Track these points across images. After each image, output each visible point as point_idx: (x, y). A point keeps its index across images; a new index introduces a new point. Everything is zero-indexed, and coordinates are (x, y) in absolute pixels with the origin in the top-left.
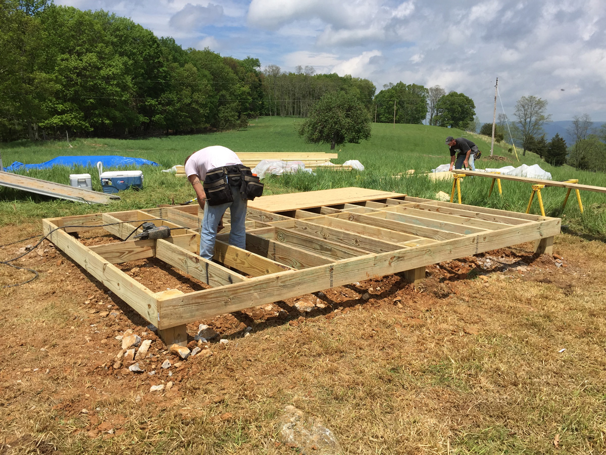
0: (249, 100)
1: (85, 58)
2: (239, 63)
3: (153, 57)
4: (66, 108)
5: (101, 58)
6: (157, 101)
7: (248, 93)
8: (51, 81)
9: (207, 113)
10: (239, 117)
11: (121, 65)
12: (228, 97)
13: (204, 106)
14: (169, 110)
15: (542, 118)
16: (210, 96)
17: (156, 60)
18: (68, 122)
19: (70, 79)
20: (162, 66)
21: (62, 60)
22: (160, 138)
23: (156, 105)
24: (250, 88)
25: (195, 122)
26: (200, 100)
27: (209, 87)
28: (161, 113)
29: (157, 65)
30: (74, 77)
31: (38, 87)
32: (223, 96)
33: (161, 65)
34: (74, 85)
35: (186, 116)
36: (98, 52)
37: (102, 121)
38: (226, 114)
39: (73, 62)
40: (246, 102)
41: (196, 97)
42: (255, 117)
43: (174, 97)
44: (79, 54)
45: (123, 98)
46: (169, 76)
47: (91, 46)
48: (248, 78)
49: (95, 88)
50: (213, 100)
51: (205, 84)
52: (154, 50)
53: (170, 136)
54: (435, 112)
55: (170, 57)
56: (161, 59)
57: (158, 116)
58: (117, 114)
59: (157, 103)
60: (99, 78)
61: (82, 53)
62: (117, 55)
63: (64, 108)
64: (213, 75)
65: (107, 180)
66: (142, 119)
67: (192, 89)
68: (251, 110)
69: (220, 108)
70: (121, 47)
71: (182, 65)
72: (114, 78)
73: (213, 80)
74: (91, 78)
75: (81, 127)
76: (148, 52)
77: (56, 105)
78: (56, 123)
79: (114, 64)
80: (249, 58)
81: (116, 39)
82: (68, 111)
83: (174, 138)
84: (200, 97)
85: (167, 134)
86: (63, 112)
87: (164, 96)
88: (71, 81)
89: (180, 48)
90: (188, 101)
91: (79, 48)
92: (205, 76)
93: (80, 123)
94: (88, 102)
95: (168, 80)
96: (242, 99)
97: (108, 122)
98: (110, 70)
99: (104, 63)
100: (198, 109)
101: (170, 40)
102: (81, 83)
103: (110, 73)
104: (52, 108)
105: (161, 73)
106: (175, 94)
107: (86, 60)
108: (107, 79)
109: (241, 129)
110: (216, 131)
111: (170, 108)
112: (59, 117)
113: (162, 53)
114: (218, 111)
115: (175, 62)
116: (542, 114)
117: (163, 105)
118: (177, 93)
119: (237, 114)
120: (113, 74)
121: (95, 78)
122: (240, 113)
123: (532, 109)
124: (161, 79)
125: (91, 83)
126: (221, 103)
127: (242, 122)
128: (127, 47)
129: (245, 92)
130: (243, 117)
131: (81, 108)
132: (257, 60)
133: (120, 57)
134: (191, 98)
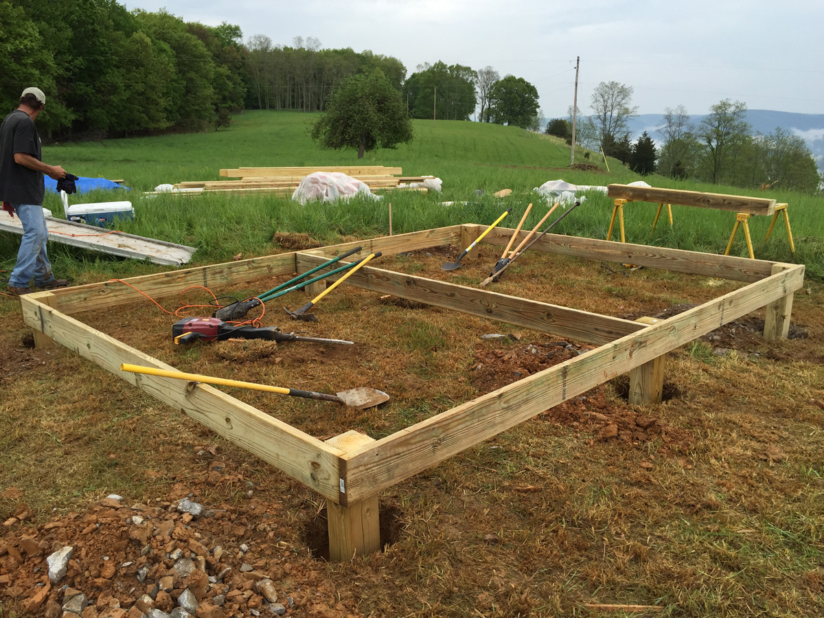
0: (228, 85)
2: (211, 31)
3: (83, 23)
6: (94, 88)
7: (227, 77)
9: (170, 105)
10: (217, 111)
11: (37, 35)
12: (198, 81)
13: (164, 95)
14: (113, 102)
15: (626, 111)
16: (172, 81)
17: (90, 27)
20: (99, 37)
23: (93, 94)
24: (230, 69)
25: (152, 119)
27: (171, 68)
28: (101, 106)
29: (90, 35)
32: (191, 80)
33: (96, 34)
35: (139, 111)
38: (197, 107)
40: (225, 89)
41: (152, 82)
42: (238, 111)
43: (119, 81)
48: (226, 54)
50: (177, 86)
51: (164, 62)
53: (116, 140)
54: (487, 103)
55: (111, 23)
56: (96, 26)
57: (97, 110)
59: (94, 90)
60: (5, 55)
62: (30, 20)
64: (174, 49)
65: (78, 218)
68: (233, 101)
69: (188, 98)
72: (27, 55)
73: (175, 56)
79: (27, 33)
80: (225, 24)
84: (159, 83)
87: (104, 81)
89: (122, 9)
90: (140, 88)
92: (163, 50)
95: (109, 57)
96: (219, 85)
98: (20, 43)
99: (10, 32)
100: (156, 100)
103: (22, 47)
105: (98, 46)
108: (17, 56)
109: (220, 129)
111: (115, 99)
113: (97, 17)
114: (185, 102)
116: (626, 106)
117: (103, 94)
119: (213, 106)
122: (216, 104)
123: (614, 99)
124: (98, 55)
126: (189, 91)
127: (221, 118)
129: (222, 74)
130: (222, 111)
132: (237, 28)
134: (145, 83)
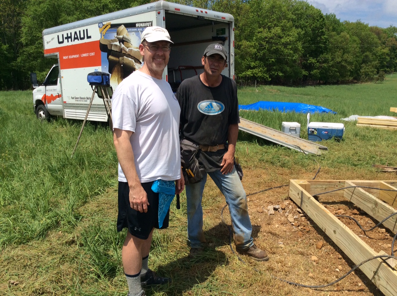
0: (387, 59)
1: (273, 31)
2: (383, 30)
3: (318, 28)
4: (256, 64)
5: (283, 30)
6: (316, 60)
7: (387, 54)
8: (251, 47)
9: (352, 69)
10: (378, 73)
11: (296, 35)
12: (371, 57)
13: (350, 63)
14: (324, 67)
16: (357, 56)
17: (321, 30)
18: (256, 74)
19: (261, 45)
20: (324, 35)
21: (259, 32)
22: (314, 86)
23: (315, 63)
24: (389, 50)
25: (342, 75)
26: (349, 60)
27: (357, 50)
28: (318, 69)
29: (320, 34)
30: (264, 43)
31: (243, 51)
32: (366, 56)
33: (323, 33)
34: (263, 49)
35: (336, 71)
36: (282, 26)
37: (277, 74)
38: (367, 70)
39: (265, 34)
40: (385, 61)
41: (346, 57)
42: (389, 73)
43: (329, 57)
44: (269, 28)
45: (294, 58)
46: (328, 42)
47: (278, 22)
48: (389, 42)
49: (277, 51)
50: (358, 59)
51: (355, 47)
52: (320, 23)
53: (321, 86)
55: (331, 28)
56: (324, 30)
57: (315, 71)
58: (288, 69)
59: (316, 61)
60: (280, 44)
61: (272, 27)
62: (294, 28)
63: (255, 64)
64: (361, 40)
65: (313, 130)
66: (304, 73)
67: (344, 50)
68: (388, 67)
69: (363, 65)
70: (298, 22)
71: (338, 34)
72: (290, 44)
73: (361, 44)
74: (275, 44)
75: (263, 78)
76: (316, 25)
77: (250, 63)
78: (249, 75)
79: (292, 34)
80: (391, 27)
81: (295, 17)
82: (257, 67)
83: (324, 87)
84: (350, 57)
85: (319, 84)
86: (254, 68)
87: (322, 57)
88: (262, 47)
89: (338, 21)
90: (339, 60)
91: (270, 24)
92: (355, 41)
93: (264, 75)
94: (270, 61)
95: (327, 45)
96: (381, 59)
97: (282, 74)
98: (288, 39)
99: (284, 34)
100: (346, 66)
101: (332, 16)
102: (268, 48)
103: (288, 40)
104: (247, 65)
105: (323, 39)
106: (330, 55)
107: (273, 32)
108: (285, 45)
109: (378, 82)
110: (356, 83)
111: (325, 65)
112: (251, 70)
113: (325, 25)
114: (361, 68)
115: (333, 31)
117: (320, 63)
118: (332, 54)
119: (376, 70)
120: (290, 41)
121: (277, 44)
122: (378, 69)
124: (322, 44)
125: (275, 48)
126: (364, 62)
127: (379, 77)
128: (302, 22)
129: (384, 53)
130: (381, 73)
131: (266, 65)
133: (296, 29)
134: (342, 58)
